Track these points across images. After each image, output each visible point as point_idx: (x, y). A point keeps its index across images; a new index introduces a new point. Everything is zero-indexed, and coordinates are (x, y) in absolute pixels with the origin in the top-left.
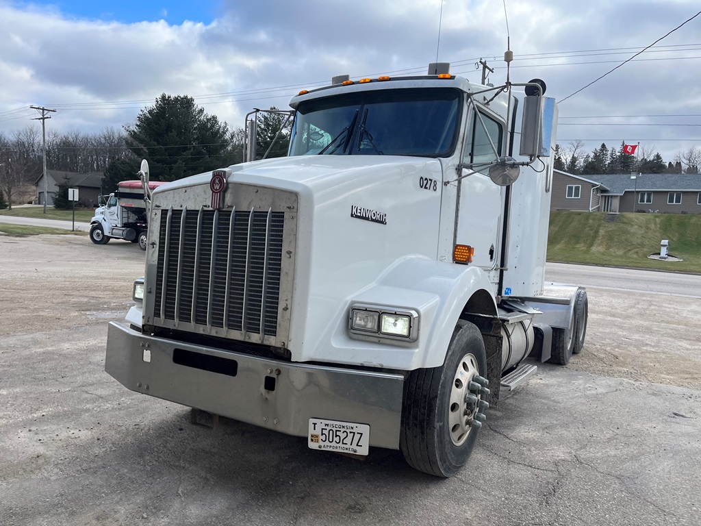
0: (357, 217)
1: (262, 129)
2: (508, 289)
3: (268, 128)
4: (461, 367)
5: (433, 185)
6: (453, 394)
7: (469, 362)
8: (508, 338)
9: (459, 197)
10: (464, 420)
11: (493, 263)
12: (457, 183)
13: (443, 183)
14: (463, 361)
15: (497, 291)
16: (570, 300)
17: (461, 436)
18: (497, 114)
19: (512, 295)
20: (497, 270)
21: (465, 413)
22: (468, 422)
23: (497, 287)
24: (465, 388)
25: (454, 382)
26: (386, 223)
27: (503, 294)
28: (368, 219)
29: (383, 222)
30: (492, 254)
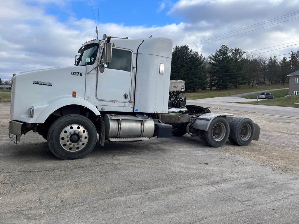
0: (35, 84)
1: (219, 55)
2: (137, 109)
3: (221, 54)
4: (69, 127)
5: (80, 74)
6: (63, 135)
7: (75, 127)
8: (118, 124)
9: (97, 77)
10: (68, 143)
11: (128, 100)
12: (96, 73)
13: (87, 73)
14: (71, 126)
15: (133, 110)
16: (211, 119)
17: (70, 149)
18: (124, 48)
19: (139, 111)
20: (131, 102)
21: (68, 141)
22: (70, 144)
23: (132, 109)
24: (68, 133)
25: (63, 131)
26: (51, 86)
27: (135, 111)
28: (42, 84)
29: (50, 85)
30: (126, 97)
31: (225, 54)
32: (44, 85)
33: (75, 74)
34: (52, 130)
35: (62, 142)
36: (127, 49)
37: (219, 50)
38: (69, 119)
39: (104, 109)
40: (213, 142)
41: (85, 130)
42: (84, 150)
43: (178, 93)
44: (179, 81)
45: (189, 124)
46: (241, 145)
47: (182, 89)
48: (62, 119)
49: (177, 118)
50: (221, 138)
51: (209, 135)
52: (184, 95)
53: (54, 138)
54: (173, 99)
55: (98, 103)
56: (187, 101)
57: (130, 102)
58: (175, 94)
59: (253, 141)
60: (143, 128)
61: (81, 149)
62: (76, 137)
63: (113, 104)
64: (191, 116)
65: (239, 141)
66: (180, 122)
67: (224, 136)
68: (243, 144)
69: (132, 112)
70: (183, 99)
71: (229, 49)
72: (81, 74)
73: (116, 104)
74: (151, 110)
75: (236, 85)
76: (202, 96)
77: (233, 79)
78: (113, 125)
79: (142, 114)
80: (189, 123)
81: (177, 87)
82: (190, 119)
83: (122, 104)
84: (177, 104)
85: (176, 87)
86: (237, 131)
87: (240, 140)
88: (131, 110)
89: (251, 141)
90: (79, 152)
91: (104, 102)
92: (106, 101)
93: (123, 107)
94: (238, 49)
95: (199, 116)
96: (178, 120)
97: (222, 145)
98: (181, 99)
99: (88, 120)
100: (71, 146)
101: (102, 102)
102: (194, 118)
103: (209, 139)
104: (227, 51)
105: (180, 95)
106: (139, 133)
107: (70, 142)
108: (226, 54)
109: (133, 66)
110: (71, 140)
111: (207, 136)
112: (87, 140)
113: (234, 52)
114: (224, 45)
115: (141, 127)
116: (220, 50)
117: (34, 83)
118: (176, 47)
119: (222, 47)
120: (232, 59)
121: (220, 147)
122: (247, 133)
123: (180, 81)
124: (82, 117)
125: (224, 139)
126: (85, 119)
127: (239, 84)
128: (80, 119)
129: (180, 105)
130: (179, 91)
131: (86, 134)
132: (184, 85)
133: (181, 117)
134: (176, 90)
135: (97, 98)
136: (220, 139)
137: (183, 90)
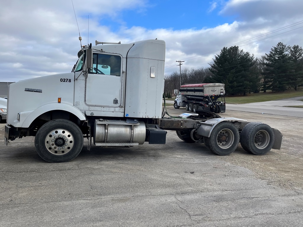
0: (27, 91)
1: (274, 54)
2: (127, 114)
3: (277, 53)
4: (54, 132)
5: (68, 80)
6: (48, 138)
7: (60, 131)
8: (105, 129)
9: (86, 83)
10: (53, 147)
11: (118, 105)
12: (84, 79)
13: (75, 79)
14: (56, 130)
15: (123, 115)
16: (214, 124)
17: (56, 152)
18: (113, 53)
19: (129, 116)
20: (122, 107)
21: (53, 145)
22: (55, 148)
23: (123, 113)
24: (53, 137)
25: (48, 135)
26: (42, 92)
27: (125, 116)
28: (33, 91)
29: (40, 92)
30: (116, 102)
31: (281, 52)
32: (34, 91)
33: (63, 80)
34: (38, 134)
35: (47, 146)
36: (116, 54)
37: (274, 49)
38: (54, 124)
39: (94, 114)
40: (218, 150)
41: (70, 134)
42: (69, 154)
43: (217, 97)
44: (217, 84)
45: (194, 130)
46: (255, 154)
47: (221, 92)
48: (47, 124)
49: (180, 123)
50: (229, 146)
51: (213, 142)
52: (223, 99)
53: (39, 141)
54: (211, 104)
55: (87, 108)
56: (226, 105)
57: (120, 107)
58: (213, 98)
59: (272, 150)
60: (132, 133)
61: (67, 152)
62: (61, 141)
63: (103, 109)
64: (196, 121)
65: (253, 150)
66: (183, 128)
67: (232, 144)
68: (258, 153)
69: (123, 117)
70: (222, 104)
71: (287, 47)
72: (70, 81)
73: (105, 109)
74: (142, 115)
75: (296, 87)
76: (253, 100)
77: (292, 79)
78: (99, 130)
79: (132, 119)
80: (194, 128)
81: (216, 90)
82: (194, 124)
83: (112, 109)
84: (216, 109)
85: (213, 91)
86: (250, 138)
87: (254, 148)
88: (121, 115)
89: (270, 149)
90: (64, 156)
91: (93, 107)
92: (96, 106)
93: (113, 112)
94: (298, 46)
95: (204, 121)
96: (181, 126)
97: (230, 153)
98: (221, 103)
99: (73, 125)
100: (56, 149)
101: (91, 107)
102: (199, 123)
103: (212, 146)
104: (283, 49)
105: (219, 99)
106: (128, 138)
107: (55, 146)
108: (283, 52)
109: (122, 71)
110: (56, 144)
111: (211, 143)
112: (72, 144)
113: (293, 50)
114: (280, 43)
115: (130, 133)
116: (276, 49)
117: (25, 91)
118: (224, 49)
119: (278, 45)
120: (290, 58)
121: (227, 155)
122: (265, 141)
123: (219, 84)
124: (67, 122)
125: (233, 146)
126: (70, 124)
127: (299, 86)
128: (65, 124)
129: (219, 110)
130: (217, 95)
131: (71, 138)
132: (223, 88)
133: (184, 123)
134: (214, 94)
135: (86, 104)
136: (227, 146)
137: (222, 94)
